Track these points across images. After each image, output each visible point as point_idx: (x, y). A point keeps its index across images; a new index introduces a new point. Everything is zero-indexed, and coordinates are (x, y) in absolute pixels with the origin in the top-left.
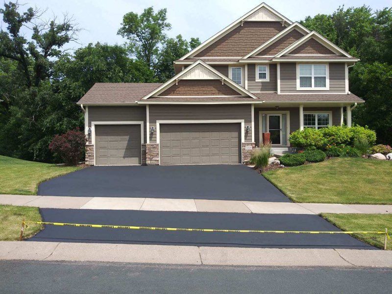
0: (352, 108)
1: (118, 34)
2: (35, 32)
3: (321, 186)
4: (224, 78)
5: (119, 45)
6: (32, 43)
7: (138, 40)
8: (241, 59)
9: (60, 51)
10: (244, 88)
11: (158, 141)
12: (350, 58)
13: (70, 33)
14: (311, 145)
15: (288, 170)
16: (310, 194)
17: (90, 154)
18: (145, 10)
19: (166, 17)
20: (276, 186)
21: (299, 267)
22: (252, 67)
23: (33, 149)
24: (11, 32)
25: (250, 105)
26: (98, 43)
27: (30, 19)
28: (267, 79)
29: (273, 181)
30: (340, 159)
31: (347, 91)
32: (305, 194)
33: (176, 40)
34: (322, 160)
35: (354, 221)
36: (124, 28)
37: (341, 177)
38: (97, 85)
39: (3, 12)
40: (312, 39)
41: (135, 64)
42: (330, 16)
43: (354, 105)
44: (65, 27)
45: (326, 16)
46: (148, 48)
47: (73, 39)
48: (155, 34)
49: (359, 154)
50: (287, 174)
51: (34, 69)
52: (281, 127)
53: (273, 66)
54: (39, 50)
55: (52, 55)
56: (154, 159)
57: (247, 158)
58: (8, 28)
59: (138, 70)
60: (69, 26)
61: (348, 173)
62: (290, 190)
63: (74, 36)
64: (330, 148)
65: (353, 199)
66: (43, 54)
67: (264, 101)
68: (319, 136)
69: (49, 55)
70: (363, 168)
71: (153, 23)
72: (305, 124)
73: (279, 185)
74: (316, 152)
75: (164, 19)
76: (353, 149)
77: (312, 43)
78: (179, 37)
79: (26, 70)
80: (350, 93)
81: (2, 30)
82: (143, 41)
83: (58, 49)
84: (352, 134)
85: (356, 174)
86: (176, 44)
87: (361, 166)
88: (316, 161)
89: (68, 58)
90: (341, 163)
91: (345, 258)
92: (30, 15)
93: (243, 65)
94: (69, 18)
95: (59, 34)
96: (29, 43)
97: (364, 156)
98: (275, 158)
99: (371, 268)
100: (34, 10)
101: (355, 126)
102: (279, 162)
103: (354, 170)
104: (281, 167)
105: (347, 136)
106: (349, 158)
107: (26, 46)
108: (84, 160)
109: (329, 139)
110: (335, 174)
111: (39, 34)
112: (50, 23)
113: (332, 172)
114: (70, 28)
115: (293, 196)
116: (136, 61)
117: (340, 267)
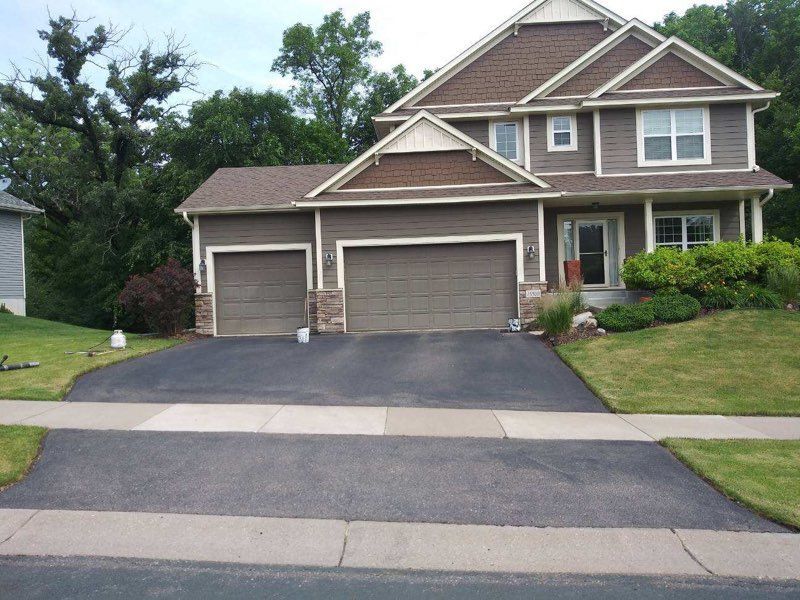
0: (764, 201)
1: (273, 69)
2: (112, 73)
3: (682, 376)
4: (477, 145)
5: (275, 90)
6: (106, 94)
7: (315, 79)
8: (515, 106)
9: (161, 110)
10: (523, 167)
11: (341, 284)
12: (757, 92)
13: (180, 73)
14: (668, 284)
15: (614, 339)
16: (654, 394)
17: (205, 314)
18: (326, 18)
19: (370, 30)
20: (580, 377)
21: (570, 575)
22: (538, 120)
23: (112, 306)
24: (64, 76)
25: (534, 202)
26: (236, 89)
27: (100, 48)
28: (573, 146)
29: (576, 364)
30: (732, 315)
31: (752, 164)
32: (642, 394)
33: (393, 76)
34: (691, 317)
35: (741, 457)
36: (285, 57)
37: (731, 353)
38: (220, 173)
39: (46, 38)
40: (670, 55)
41: (309, 128)
42: (720, 8)
43: (766, 193)
44: (170, 61)
45: (713, 7)
46: (336, 96)
47: (186, 84)
48: (348, 64)
49: (777, 303)
50: (609, 349)
51: (111, 145)
52: (606, 248)
53: (584, 117)
54: (121, 108)
55: (146, 117)
56: (334, 320)
57: (529, 315)
58: (59, 69)
59: (316, 140)
60: (177, 58)
61: (747, 344)
62: (609, 385)
63: (190, 78)
64: (711, 291)
65: (753, 406)
66: (128, 116)
67: (563, 193)
68: (688, 264)
69: (141, 118)
70: (783, 333)
71: (345, 42)
72: (659, 239)
73: (587, 373)
74: (679, 299)
75: (365, 33)
76: (765, 291)
77: (670, 64)
78: (399, 69)
79: (97, 149)
80: (757, 168)
81: (49, 74)
82: (325, 81)
83: (157, 106)
84: (763, 257)
85: (766, 346)
86: (393, 83)
87: (780, 329)
88: (678, 320)
89: (176, 123)
90: (734, 323)
91: (695, 553)
92: (99, 40)
93: (519, 119)
94: (177, 42)
95: (158, 76)
96: (98, 95)
97: (790, 306)
98: (590, 314)
99: (754, 582)
100: (107, 29)
101: (771, 240)
102: (594, 321)
103: (764, 338)
104: (600, 335)
105: (751, 264)
106: (756, 312)
107: (93, 102)
108: (194, 326)
109: (710, 271)
110: (716, 347)
111: (121, 76)
112: (141, 54)
113: (713, 343)
114: (179, 63)
115: (613, 399)
116: (312, 121)
117: (674, 579)
